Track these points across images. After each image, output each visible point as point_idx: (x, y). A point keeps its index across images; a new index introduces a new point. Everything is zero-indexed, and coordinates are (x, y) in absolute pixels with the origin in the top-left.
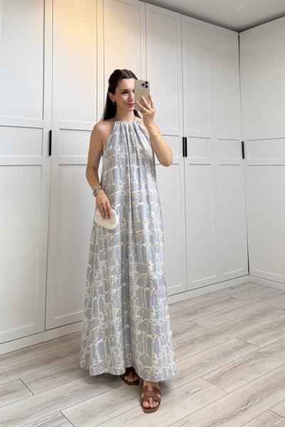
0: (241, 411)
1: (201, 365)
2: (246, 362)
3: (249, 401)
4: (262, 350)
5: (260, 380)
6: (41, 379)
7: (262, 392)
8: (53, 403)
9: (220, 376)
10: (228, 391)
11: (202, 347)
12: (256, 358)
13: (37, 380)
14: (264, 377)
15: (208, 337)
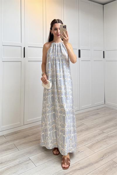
0: (100, 160)
1: (85, 141)
2: (103, 140)
3: (104, 156)
4: (109, 135)
5: (108, 147)
6: (22, 144)
7: (109, 153)
8: (26, 154)
9: (92, 145)
10: (95, 151)
11: (85, 133)
12: (107, 138)
13: (21, 144)
14: (110, 146)
15: (87, 129)
